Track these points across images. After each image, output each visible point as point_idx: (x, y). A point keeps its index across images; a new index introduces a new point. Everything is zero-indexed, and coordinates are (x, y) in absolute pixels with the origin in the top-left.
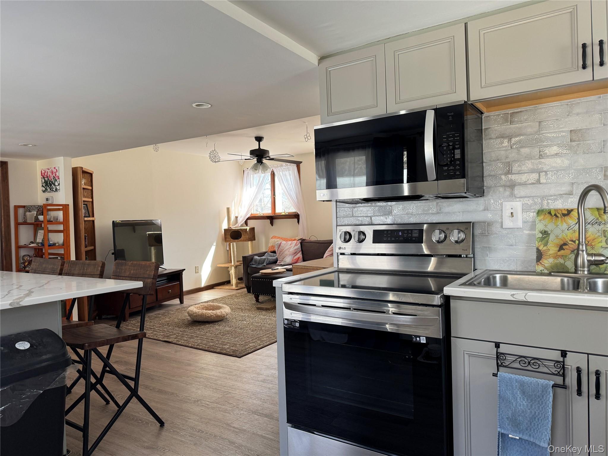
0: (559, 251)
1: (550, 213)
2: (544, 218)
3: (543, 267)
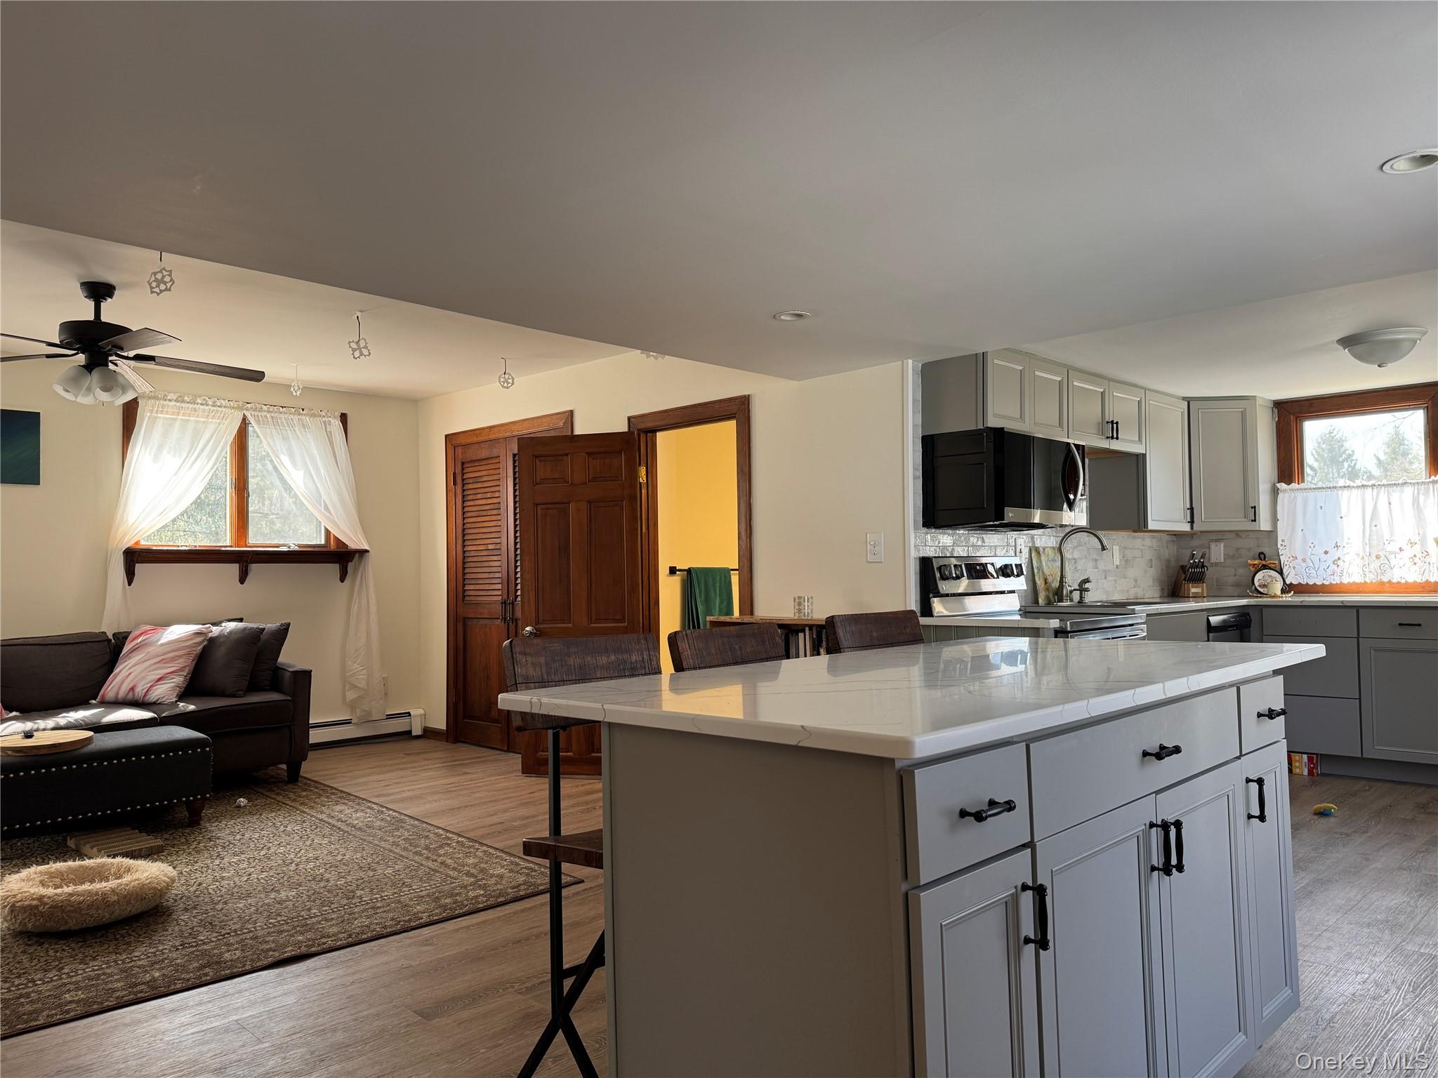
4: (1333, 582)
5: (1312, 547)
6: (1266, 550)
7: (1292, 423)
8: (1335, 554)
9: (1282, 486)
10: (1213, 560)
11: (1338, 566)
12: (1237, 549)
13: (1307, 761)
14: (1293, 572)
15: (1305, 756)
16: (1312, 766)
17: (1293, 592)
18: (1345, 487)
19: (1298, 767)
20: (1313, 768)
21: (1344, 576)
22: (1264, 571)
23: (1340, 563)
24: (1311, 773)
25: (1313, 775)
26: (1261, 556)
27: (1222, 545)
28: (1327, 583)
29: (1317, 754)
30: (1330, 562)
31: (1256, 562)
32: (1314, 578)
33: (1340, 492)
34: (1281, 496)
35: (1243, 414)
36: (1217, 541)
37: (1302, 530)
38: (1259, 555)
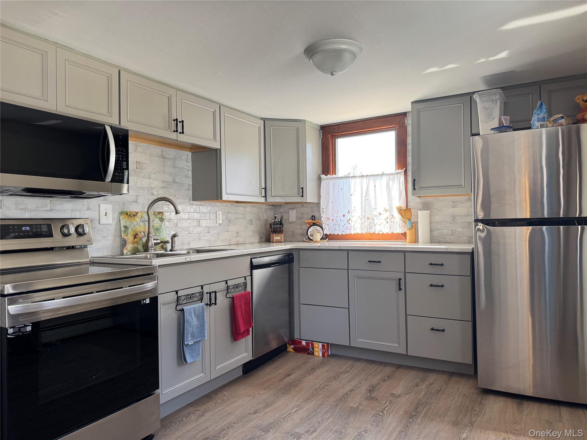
0: (134, 239)
1: (127, 214)
2: (124, 217)
3: (127, 250)
4: (347, 233)
5: (337, 213)
6: (316, 214)
7: (329, 139)
8: (348, 216)
9: (323, 176)
10: (290, 220)
11: (349, 223)
12: (302, 213)
13: (321, 348)
14: (327, 227)
15: (320, 344)
16: (324, 351)
17: (328, 239)
18: (353, 177)
19: (317, 352)
20: (325, 352)
21: (352, 230)
22: (313, 227)
23: (350, 222)
24: (323, 355)
25: (325, 357)
26: (313, 218)
27: (295, 211)
28: (344, 234)
29: (328, 344)
30: (345, 222)
31: (310, 222)
32: (338, 231)
33: (351, 180)
34: (322, 182)
35: (298, 130)
36: (292, 209)
37: (332, 202)
38: (312, 217)
